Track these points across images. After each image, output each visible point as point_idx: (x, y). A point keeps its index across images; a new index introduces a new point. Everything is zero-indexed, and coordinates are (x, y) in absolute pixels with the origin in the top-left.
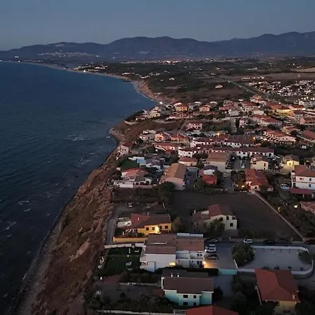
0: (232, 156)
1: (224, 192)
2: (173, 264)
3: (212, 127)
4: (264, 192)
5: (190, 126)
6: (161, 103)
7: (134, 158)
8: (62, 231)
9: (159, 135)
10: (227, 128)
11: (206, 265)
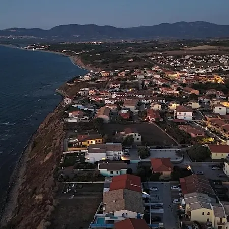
0: (139, 103)
1: (134, 123)
2: (105, 159)
3: (126, 86)
4: (157, 121)
5: (112, 85)
6: (91, 71)
7: (76, 106)
8: (32, 150)
9: (91, 91)
10: (136, 86)
11: (123, 159)
